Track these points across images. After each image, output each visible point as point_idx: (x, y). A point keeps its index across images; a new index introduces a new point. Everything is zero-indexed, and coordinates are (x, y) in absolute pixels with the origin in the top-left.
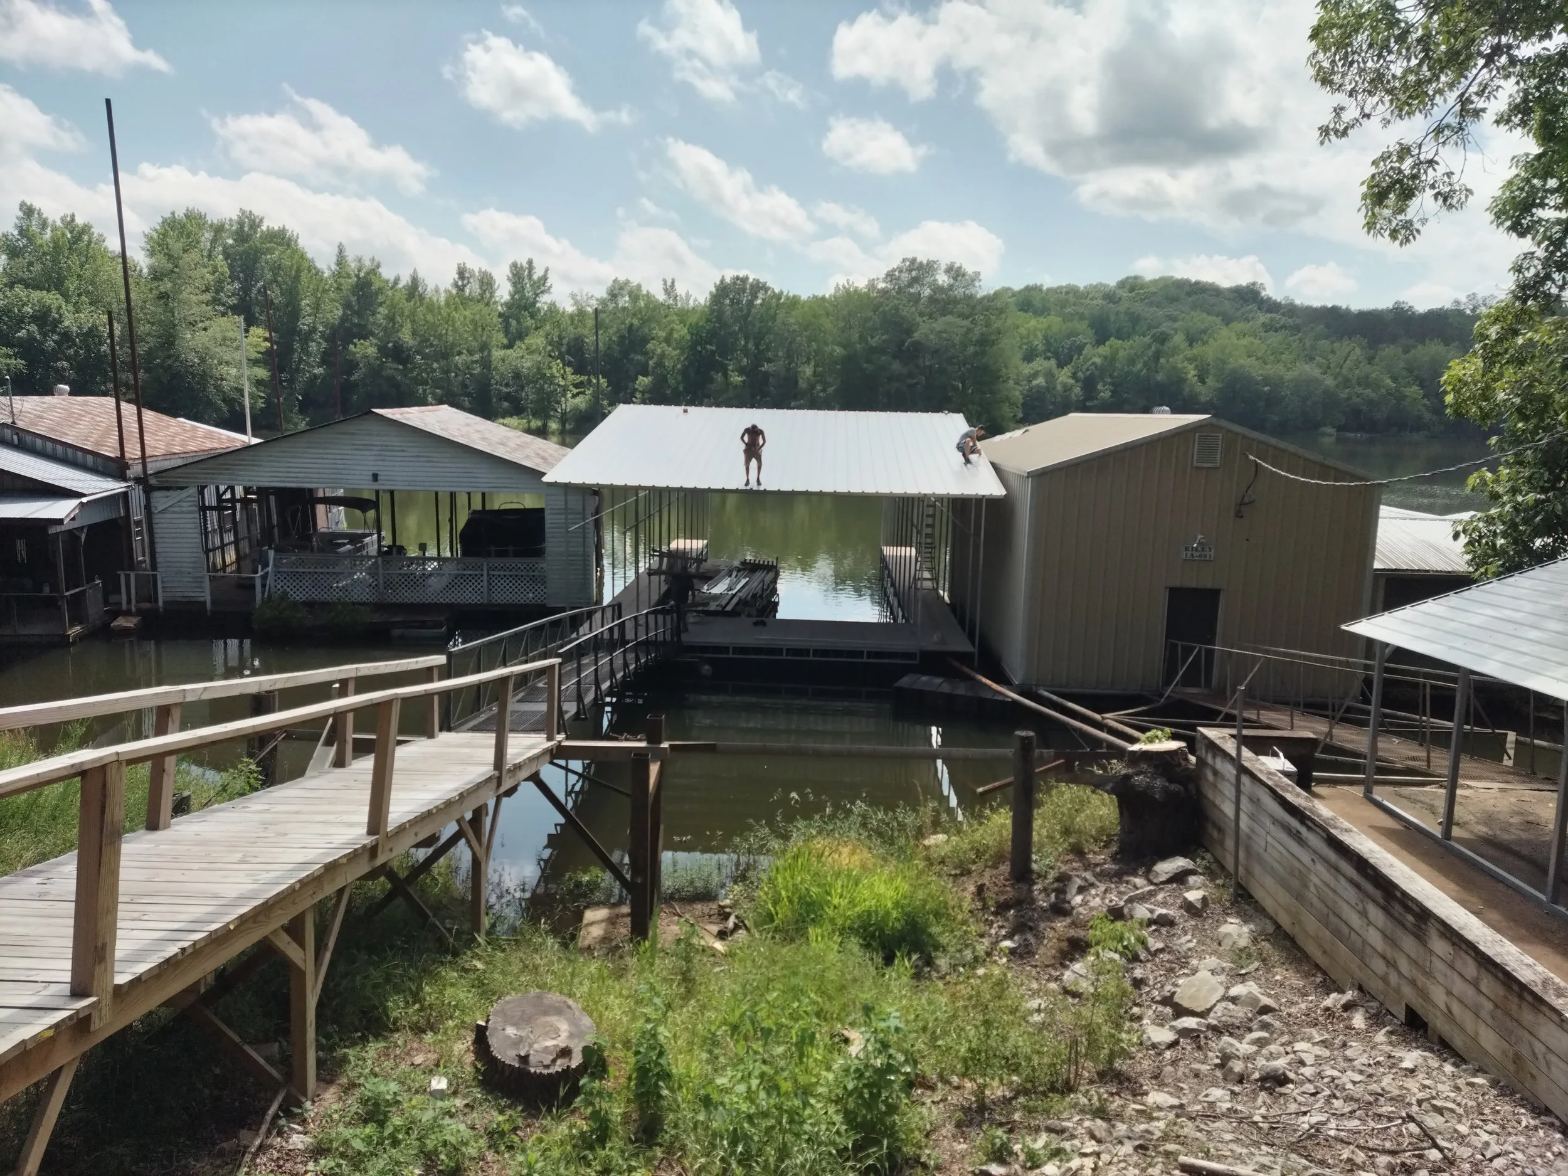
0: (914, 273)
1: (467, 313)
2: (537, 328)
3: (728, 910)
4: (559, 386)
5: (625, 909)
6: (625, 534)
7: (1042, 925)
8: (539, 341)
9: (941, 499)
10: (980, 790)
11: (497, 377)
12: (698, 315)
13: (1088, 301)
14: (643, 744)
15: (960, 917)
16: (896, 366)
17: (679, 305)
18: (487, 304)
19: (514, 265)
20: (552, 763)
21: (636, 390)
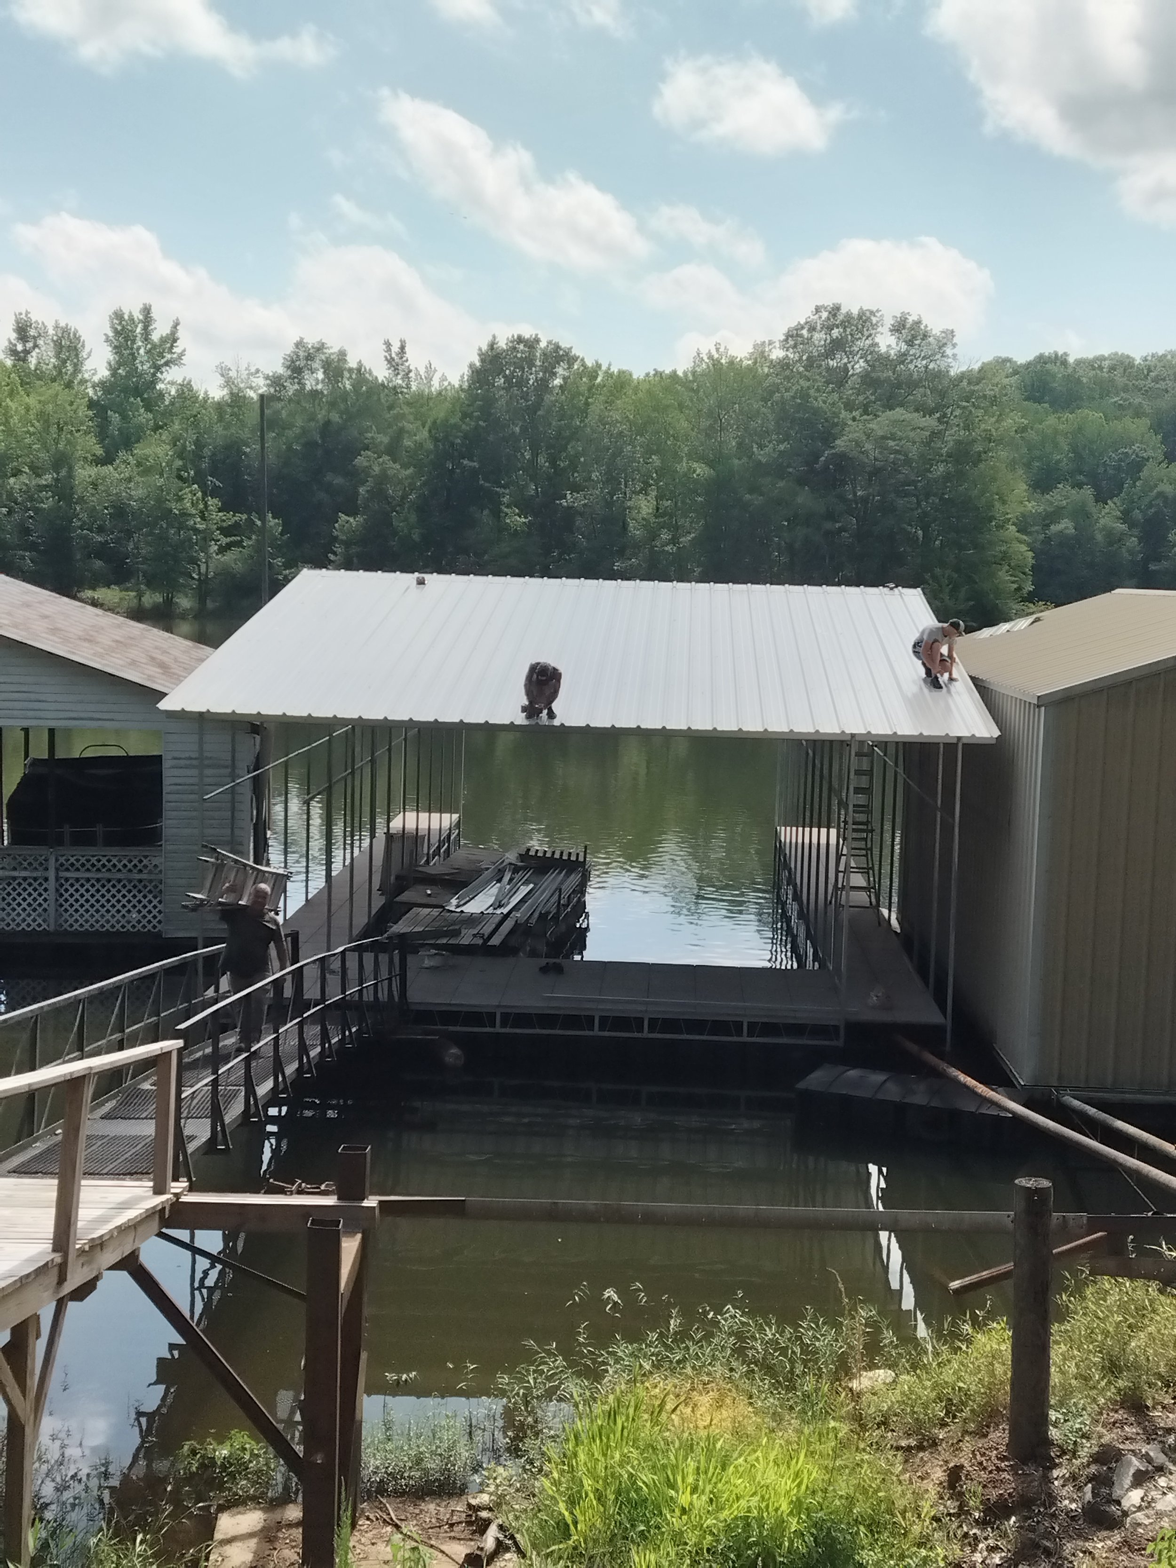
0: (835, 333)
1: (32, 401)
2: (157, 428)
3: (484, 1514)
4: (196, 531)
5: (294, 1513)
6: (307, 803)
7: (1069, 1547)
8: (159, 450)
9: (884, 743)
10: (955, 1284)
11: (84, 516)
12: (447, 405)
13: (1149, 383)
14: (330, 1201)
15: (916, 1529)
16: (804, 498)
17: (414, 388)
18: (69, 385)
19: (118, 315)
20: (161, 1235)
21: (335, 539)
